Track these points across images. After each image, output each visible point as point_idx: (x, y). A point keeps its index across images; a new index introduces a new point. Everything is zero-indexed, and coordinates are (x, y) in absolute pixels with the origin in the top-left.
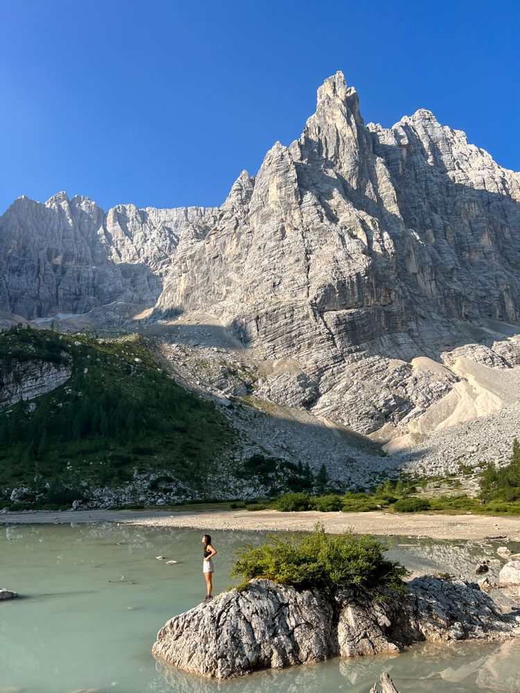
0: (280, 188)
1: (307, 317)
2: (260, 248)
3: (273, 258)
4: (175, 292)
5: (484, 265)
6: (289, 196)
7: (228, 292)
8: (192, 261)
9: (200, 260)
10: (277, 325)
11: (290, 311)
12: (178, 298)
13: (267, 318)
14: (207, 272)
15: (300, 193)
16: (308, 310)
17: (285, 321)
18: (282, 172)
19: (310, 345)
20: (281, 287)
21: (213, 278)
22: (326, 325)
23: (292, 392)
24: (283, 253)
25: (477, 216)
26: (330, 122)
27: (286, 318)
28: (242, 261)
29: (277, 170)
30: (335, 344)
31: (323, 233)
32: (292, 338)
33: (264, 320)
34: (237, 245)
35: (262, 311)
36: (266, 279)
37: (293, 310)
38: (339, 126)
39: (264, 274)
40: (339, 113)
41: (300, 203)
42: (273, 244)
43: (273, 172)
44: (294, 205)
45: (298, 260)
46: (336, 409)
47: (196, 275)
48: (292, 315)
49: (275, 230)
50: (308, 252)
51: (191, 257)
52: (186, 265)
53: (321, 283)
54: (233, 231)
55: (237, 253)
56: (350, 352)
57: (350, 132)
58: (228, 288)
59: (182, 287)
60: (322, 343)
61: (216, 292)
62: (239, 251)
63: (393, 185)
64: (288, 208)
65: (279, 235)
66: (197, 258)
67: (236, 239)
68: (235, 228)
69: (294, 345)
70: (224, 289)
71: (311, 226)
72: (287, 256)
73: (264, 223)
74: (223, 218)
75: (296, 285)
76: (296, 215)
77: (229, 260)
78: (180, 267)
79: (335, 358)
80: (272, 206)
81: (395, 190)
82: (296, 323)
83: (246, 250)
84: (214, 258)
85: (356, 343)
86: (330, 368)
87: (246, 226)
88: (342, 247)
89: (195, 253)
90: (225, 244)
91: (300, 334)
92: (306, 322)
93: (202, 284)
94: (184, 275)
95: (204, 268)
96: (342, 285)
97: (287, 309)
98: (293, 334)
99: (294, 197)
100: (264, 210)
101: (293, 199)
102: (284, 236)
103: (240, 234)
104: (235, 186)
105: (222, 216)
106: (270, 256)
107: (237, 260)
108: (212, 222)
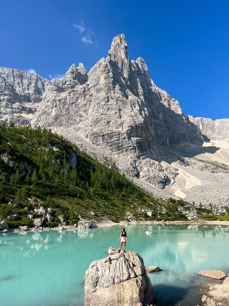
0: (106, 79)
1: (125, 138)
2: (98, 104)
3: (104, 109)
4: (49, 115)
5: (161, 125)
6: (109, 83)
7: (80, 121)
8: (60, 102)
9: (64, 102)
10: (113, 140)
11: (118, 135)
12: (50, 118)
13: (108, 136)
14: (68, 109)
15: (114, 84)
16: (125, 135)
17: (116, 139)
18: (107, 72)
19: (127, 150)
20: (111, 123)
21: (72, 113)
22: (132, 143)
23: (131, 170)
24: (109, 108)
25: (158, 105)
26: (119, 54)
27: (116, 137)
28: (87, 107)
29: (105, 71)
30: (136, 152)
31: (124, 103)
32: (119, 146)
33: (106, 137)
34: (84, 100)
35: (105, 133)
36: (104, 118)
37: (119, 135)
38: (123, 57)
39: (102, 116)
40: (123, 52)
41: (114, 88)
42: (104, 103)
43: (102, 71)
44: (111, 88)
45: (116, 113)
46: (149, 179)
47: (62, 110)
48: (119, 137)
49: (105, 97)
50: (120, 110)
51: (60, 100)
52: (56, 103)
53: (129, 125)
54: (82, 93)
55: (84, 103)
56: (142, 155)
57: (127, 61)
58: (80, 119)
59: (54, 113)
60: (132, 150)
61: (73, 119)
62: (85, 103)
63: (142, 88)
64: (109, 89)
65: (106, 100)
66: (62, 101)
67: (84, 97)
68: (84, 92)
69: (120, 150)
70: (78, 119)
71: (119, 99)
72: (110, 110)
73: (98, 92)
75: (117, 124)
76: (112, 92)
77: (80, 106)
78: (53, 104)
79: (137, 157)
80: (102, 86)
81: (143, 90)
82: (120, 140)
83: (89, 103)
84: (72, 103)
85: (143, 152)
86: (137, 161)
87: (88, 92)
88: (132, 110)
89: (62, 99)
90: (78, 98)
91: (123, 145)
92: (125, 140)
93: (66, 114)
94: (54, 108)
95: (66, 107)
96: (136, 126)
97: (117, 133)
98: (120, 145)
99: (112, 84)
100: (98, 86)
101: (111, 85)
102: (108, 101)
103: (86, 95)
104: (70, 70)
105: (65, 83)
106: (103, 108)
107: (84, 106)
108: (61, 85)
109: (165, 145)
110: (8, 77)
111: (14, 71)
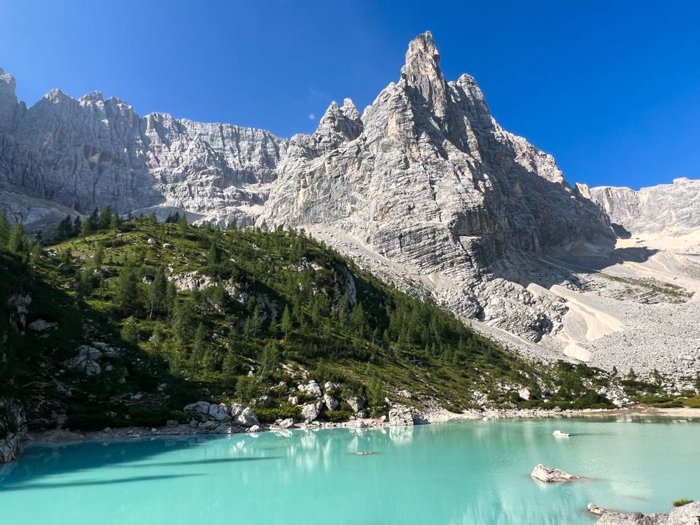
0: (399, 123)
1: (446, 239)
2: (386, 174)
3: (400, 184)
4: (292, 204)
5: (519, 208)
6: (408, 131)
7: (353, 210)
8: (312, 178)
9: (321, 177)
10: (422, 244)
11: (431, 233)
12: (295, 210)
13: (410, 237)
14: (327, 190)
15: (417, 131)
16: (447, 233)
17: (429, 241)
18: (400, 110)
19: (452, 264)
20: (415, 210)
21: (336, 196)
22: (463, 247)
23: (466, 305)
24: (409, 181)
25: (511, 168)
26: (423, 73)
27: (429, 238)
28: (365, 183)
29: (397, 108)
30: (472, 266)
31: (441, 168)
32: (436, 257)
33: (407, 238)
34: (359, 168)
35: (405, 230)
36: (400, 202)
37: (435, 232)
38: (431, 78)
39: (397, 197)
40: (431, 66)
41: (417, 139)
42: (398, 171)
43: (392, 109)
44: (412, 140)
45: (425, 189)
46: (505, 321)
47: (317, 191)
48: (434, 237)
49: (399, 159)
50: (432, 183)
51: (312, 174)
52: (305, 180)
53: (454, 211)
54: (355, 155)
55: (359, 175)
56: (484, 272)
57: (440, 85)
58: (353, 206)
59: (301, 200)
60: (463, 262)
61: (339, 208)
62: (360, 174)
63: (475, 135)
64: (407, 144)
65: (403, 164)
66: (317, 175)
67: (357, 163)
68: (357, 153)
69: (438, 263)
70: (349, 207)
71: (429, 160)
72: (412, 184)
73: (385, 152)
74: (322, 141)
75: (429, 210)
76: (414, 149)
77: (351, 181)
78: (299, 182)
79: (475, 277)
80: (392, 138)
81: (476, 138)
82: (438, 244)
83: (369, 173)
84: (336, 177)
85: (486, 265)
86: (476, 285)
87: (366, 152)
88: (458, 181)
89: (315, 171)
90: (346, 166)
91: (443, 254)
92: (446, 243)
93: (324, 200)
94: (302, 190)
95: (325, 185)
96: (469, 212)
97: (429, 230)
98: (437, 253)
99: (412, 133)
100: (385, 140)
101: (410, 135)
102: (407, 166)
103: (361, 159)
104: (327, 114)
105: (320, 139)
106: (397, 182)
107: (360, 181)
108: (313, 144)
109: (531, 248)
110: (212, 140)
111: (224, 128)
